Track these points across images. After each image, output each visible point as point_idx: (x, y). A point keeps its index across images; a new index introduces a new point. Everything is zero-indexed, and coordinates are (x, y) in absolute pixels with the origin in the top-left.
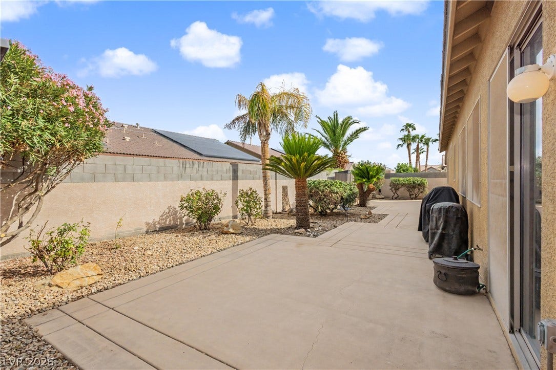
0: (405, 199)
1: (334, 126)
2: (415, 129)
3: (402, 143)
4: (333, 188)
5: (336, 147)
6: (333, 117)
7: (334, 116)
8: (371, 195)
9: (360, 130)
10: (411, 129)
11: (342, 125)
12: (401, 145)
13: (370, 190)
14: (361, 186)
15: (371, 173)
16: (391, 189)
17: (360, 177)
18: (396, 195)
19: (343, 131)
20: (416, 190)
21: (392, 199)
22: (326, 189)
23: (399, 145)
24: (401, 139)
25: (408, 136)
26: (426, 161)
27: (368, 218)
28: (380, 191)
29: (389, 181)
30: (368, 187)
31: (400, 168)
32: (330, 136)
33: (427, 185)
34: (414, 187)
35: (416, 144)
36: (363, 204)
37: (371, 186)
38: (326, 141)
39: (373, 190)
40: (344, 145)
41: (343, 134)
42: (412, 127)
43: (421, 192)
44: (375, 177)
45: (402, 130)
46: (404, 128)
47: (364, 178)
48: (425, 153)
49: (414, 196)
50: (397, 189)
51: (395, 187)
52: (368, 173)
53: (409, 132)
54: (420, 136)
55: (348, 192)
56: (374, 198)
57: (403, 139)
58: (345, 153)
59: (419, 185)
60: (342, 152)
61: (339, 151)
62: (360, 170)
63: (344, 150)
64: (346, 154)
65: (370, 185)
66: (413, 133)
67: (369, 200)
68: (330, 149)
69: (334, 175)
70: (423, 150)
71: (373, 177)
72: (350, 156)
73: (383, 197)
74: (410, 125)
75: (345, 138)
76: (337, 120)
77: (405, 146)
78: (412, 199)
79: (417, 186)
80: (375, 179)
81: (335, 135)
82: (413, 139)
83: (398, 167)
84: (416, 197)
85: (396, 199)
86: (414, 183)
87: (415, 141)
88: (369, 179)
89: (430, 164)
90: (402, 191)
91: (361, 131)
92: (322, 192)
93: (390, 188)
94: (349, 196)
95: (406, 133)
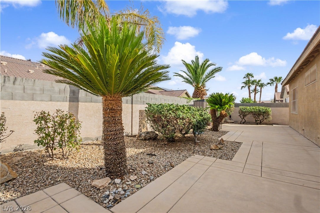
0: (251, 124)
1: (196, 67)
2: (253, 77)
3: (244, 85)
4: (179, 112)
5: (198, 83)
6: (195, 61)
7: (196, 59)
8: (224, 120)
9: (215, 69)
10: (250, 77)
11: (201, 66)
12: (244, 86)
13: (222, 116)
14: (214, 112)
15: (223, 100)
16: (240, 116)
17: (214, 104)
18: (244, 121)
19: (202, 71)
20: (261, 117)
21: (241, 123)
22: (170, 114)
23: (242, 87)
24: (244, 83)
25: (249, 81)
26: (260, 98)
27: (220, 149)
28: (230, 116)
29: (238, 109)
30: (221, 113)
31: (244, 101)
32: (193, 75)
33: (271, 113)
34: (259, 115)
35: (255, 86)
36: (215, 129)
37: (224, 112)
38: (190, 79)
39: (225, 115)
40: (203, 82)
41: (203, 73)
42: (251, 75)
43: (266, 119)
44: (227, 104)
45: (244, 77)
46: (246, 76)
47: (217, 105)
48: (259, 93)
49: (259, 122)
50: (244, 116)
51: (243, 114)
52: (221, 100)
53: (249, 78)
54: (257, 81)
55: (198, 118)
56: (226, 122)
57: (245, 83)
58: (203, 87)
59: (264, 113)
60: (202, 87)
61: (200, 86)
62: (213, 97)
63: (203, 85)
64: (205, 88)
65: (222, 111)
66: (252, 79)
67: (221, 124)
68: (192, 84)
69: (193, 103)
70: (258, 91)
71: (225, 103)
72: (207, 90)
73: (233, 121)
74: (250, 74)
75: (204, 76)
76: (198, 63)
77: (247, 87)
78: (257, 124)
79: (262, 113)
80: (227, 106)
81: (196, 74)
82: (252, 82)
83: (242, 100)
84: (261, 122)
85: (243, 123)
86: (259, 111)
87: (254, 84)
88: (221, 106)
89: (262, 100)
90: (249, 117)
91: (216, 71)
92: (166, 117)
93: (239, 114)
94: (199, 122)
95: (248, 79)
